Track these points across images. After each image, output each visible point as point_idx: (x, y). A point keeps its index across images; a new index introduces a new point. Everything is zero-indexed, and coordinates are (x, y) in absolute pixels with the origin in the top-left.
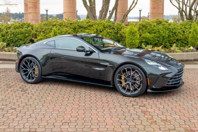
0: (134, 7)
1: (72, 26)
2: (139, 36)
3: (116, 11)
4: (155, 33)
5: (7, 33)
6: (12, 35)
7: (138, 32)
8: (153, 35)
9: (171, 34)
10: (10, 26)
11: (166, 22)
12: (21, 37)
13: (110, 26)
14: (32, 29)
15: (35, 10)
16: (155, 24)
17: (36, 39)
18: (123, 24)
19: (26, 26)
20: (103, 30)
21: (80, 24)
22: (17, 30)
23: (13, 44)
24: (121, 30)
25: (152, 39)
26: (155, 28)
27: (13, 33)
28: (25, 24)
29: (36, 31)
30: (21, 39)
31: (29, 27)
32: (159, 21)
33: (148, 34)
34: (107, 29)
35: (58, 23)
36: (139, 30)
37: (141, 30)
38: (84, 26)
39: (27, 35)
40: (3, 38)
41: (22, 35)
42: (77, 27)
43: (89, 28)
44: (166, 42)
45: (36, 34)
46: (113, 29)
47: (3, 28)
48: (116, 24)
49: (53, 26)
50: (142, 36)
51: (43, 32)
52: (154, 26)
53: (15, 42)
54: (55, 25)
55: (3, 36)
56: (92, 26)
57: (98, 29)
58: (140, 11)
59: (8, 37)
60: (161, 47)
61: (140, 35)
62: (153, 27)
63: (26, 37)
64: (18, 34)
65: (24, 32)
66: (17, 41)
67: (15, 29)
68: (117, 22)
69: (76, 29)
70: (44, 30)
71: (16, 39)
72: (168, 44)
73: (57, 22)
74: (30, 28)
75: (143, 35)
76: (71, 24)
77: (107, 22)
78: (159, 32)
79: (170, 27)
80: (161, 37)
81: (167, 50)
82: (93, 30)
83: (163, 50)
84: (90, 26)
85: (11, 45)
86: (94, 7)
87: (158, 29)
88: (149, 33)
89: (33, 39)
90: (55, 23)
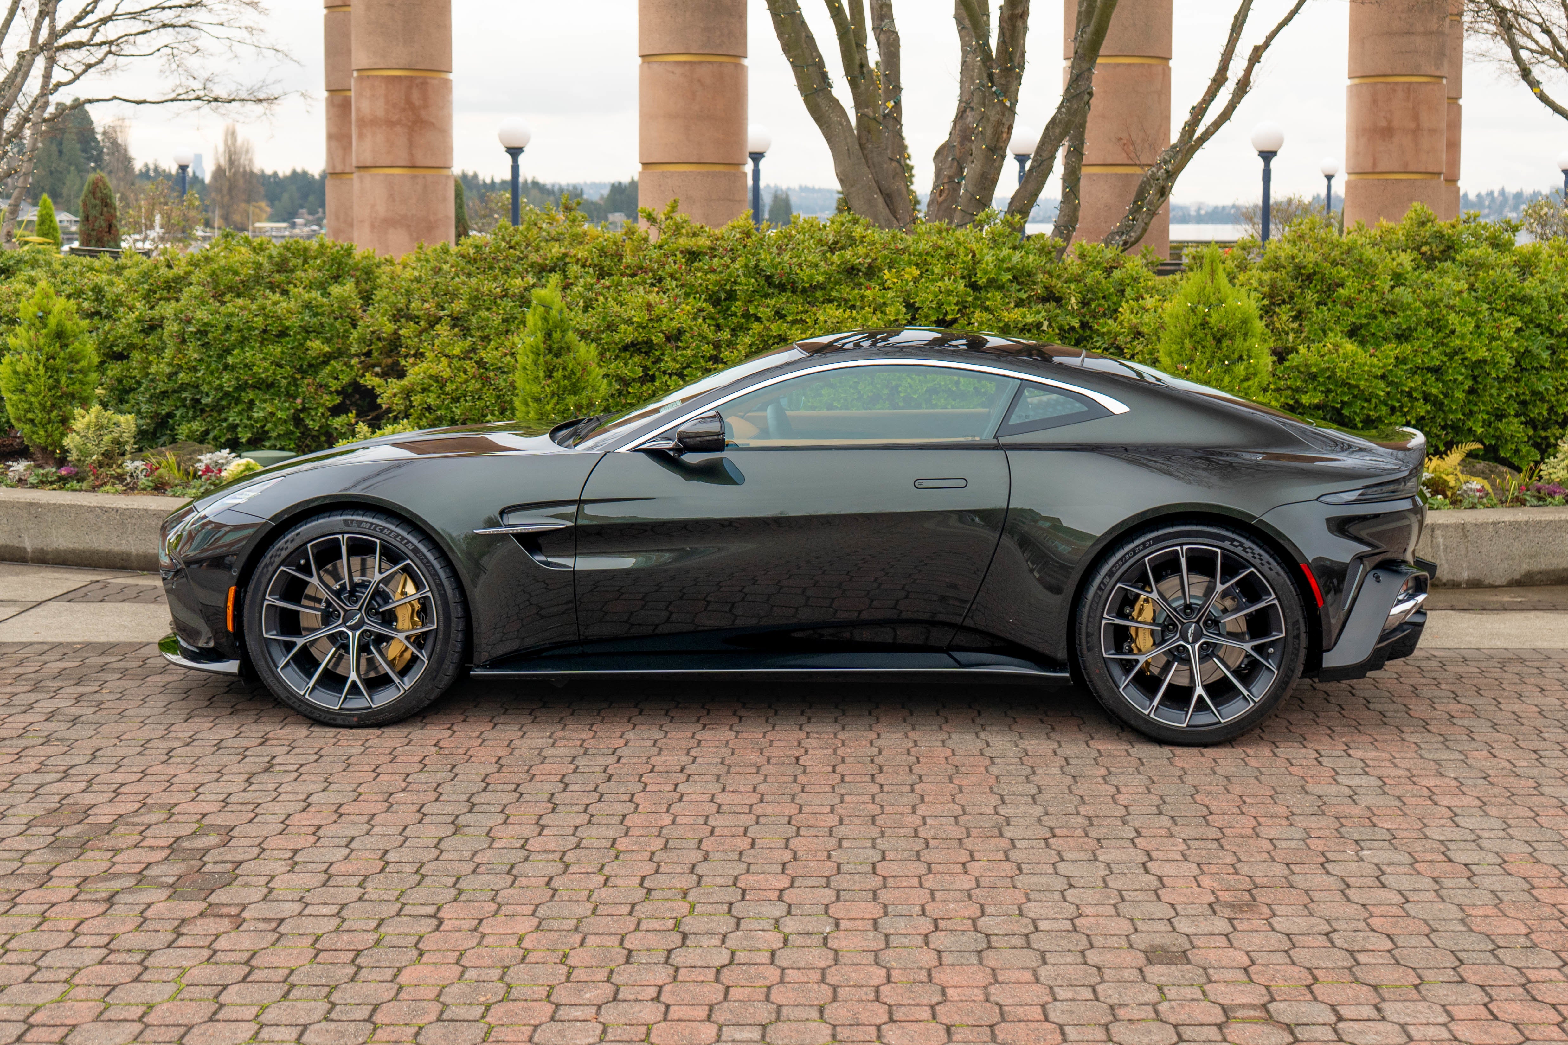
0: (1225, 116)
1: (697, 279)
2: (1267, 361)
3: (1076, 155)
4: (1402, 337)
5: (152, 327)
6: (193, 352)
7: (1259, 325)
8: (1392, 350)
9: (1539, 346)
10: (179, 270)
11: (1496, 244)
12: (263, 369)
13: (1022, 277)
14: (367, 298)
15: (411, 144)
16: (1406, 259)
17: (395, 385)
18: (1134, 263)
19: (312, 274)
20: (963, 307)
21: (766, 259)
22: (234, 305)
23: (197, 426)
24: (1114, 312)
25: (1381, 389)
26: (1404, 294)
27: (202, 333)
28: (305, 255)
29: (397, 316)
30: (267, 386)
31: (336, 279)
32: (1439, 236)
33: (1350, 347)
34: (994, 298)
35: (581, 253)
36: (1267, 312)
37: (1284, 314)
38: (805, 275)
39: (316, 346)
40: (115, 369)
41: (276, 350)
42: (747, 284)
43: (846, 291)
44: (1500, 416)
45: (394, 344)
46: (1051, 297)
47: (120, 287)
48: (1071, 259)
49: (542, 270)
50: (1294, 359)
51: (456, 321)
52: (1398, 278)
53: (217, 408)
54: (559, 266)
55: (120, 357)
56: (871, 272)
57: (925, 298)
58: (1267, 156)
59: (160, 368)
60: (1455, 457)
61: (1281, 355)
62: (1384, 283)
63: (314, 367)
64: (243, 342)
65: (294, 322)
66: (231, 398)
67: (219, 297)
68: (1080, 242)
69: (731, 296)
70: (459, 306)
71: (228, 381)
72: (1513, 427)
73: (578, 239)
74: (346, 289)
75: (1304, 355)
76: (693, 256)
77: (995, 242)
78: (1436, 324)
79: (1530, 286)
80: (1457, 373)
81: (1513, 482)
82: (879, 308)
83: (1476, 483)
84: (851, 271)
85: (183, 430)
86: (894, 118)
87: (1431, 305)
88: (1353, 333)
89: (370, 380)
90: (556, 250)
